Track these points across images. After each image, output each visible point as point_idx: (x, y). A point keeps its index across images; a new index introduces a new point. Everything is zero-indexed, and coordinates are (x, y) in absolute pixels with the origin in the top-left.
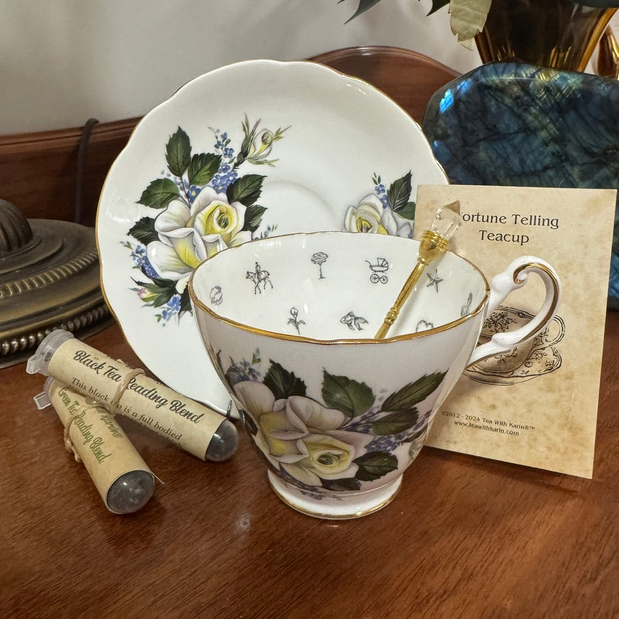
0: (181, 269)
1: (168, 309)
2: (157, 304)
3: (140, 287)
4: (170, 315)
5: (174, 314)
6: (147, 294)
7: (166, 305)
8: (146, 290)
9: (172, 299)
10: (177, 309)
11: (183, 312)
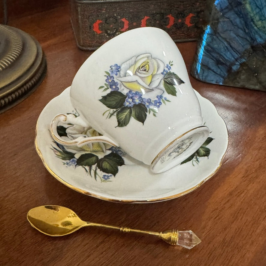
0: (78, 149)
1: (69, 163)
2: (64, 159)
3: (55, 150)
4: (70, 165)
5: (73, 165)
6: (59, 154)
7: (68, 161)
8: (58, 152)
9: (72, 160)
10: (74, 164)
11: (77, 166)
